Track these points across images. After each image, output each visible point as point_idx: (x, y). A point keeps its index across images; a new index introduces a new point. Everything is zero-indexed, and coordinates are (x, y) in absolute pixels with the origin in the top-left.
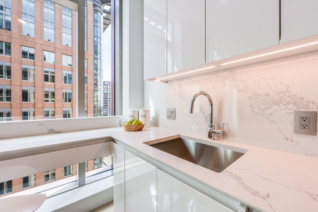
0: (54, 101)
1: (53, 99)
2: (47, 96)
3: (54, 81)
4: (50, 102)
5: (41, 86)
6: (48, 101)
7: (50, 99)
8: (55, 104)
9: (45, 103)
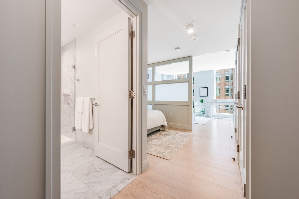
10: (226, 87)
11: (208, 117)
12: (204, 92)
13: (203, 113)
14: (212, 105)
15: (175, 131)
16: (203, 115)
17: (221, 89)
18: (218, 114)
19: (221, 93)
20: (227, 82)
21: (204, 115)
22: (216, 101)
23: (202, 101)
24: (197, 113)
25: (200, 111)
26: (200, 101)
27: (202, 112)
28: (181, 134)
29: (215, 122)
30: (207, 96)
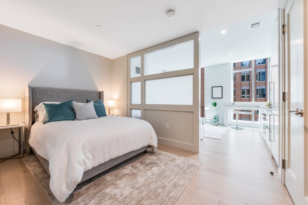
0: (249, 97)
1: (248, 95)
2: (243, 93)
3: (249, 80)
4: (246, 98)
5: (240, 86)
6: (244, 97)
7: (246, 95)
8: (250, 99)
10: (243, 88)
11: (223, 125)
12: (217, 93)
13: (216, 120)
14: (228, 110)
15: (169, 154)
16: (216, 123)
17: (236, 91)
18: (237, 121)
19: (236, 95)
20: (243, 83)
21: (218, 122)
22: (234, 104)
23: (215, 105)
24: (208, 121)
25: (212, 118)
26: (213, 104)
27: (215, 118)
28: (178, 162)
29: (233, 133)
30: (222, 98)
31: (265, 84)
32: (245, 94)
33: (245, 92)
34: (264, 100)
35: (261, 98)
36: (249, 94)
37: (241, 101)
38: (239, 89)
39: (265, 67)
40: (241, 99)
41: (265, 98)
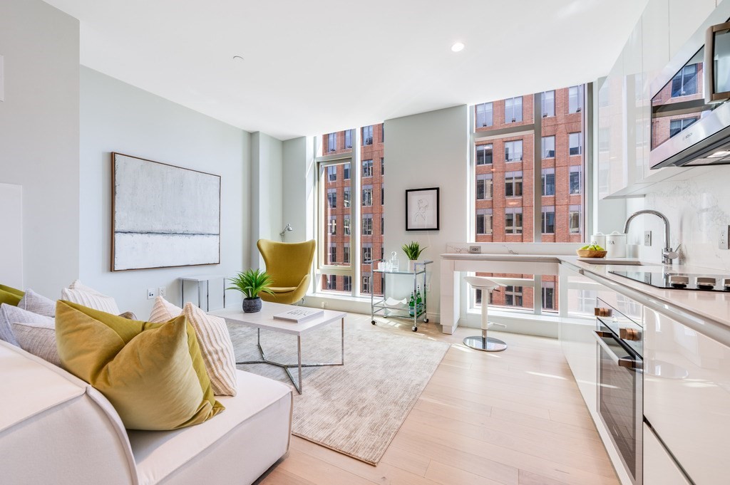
0: (521, 231)
1: (520, 228)
3: (521, 194)
4: (515, 234)
5: (502, 206)
6: (510, 231)
7: (514, 228)
8: (522, 236)
9: (507, 234)
11: (439, 328)
13: (415, 310)
17: (494, 217)
20: (509, 199)
21: (425, 316)
22: (475, 250)
23: (414, 253)
25: (404, 302)
26: (407, 252)
30: (438, 229)
31: (552, 203)
32: (512, 225)
33: (512, 220)
34: (552, 237)
35: (545, 234)
36: (521, 225)
37: (505, 240)
38: (501, 214)
39: (553, 163)
40: (505, 236)
41: (553, 234)
